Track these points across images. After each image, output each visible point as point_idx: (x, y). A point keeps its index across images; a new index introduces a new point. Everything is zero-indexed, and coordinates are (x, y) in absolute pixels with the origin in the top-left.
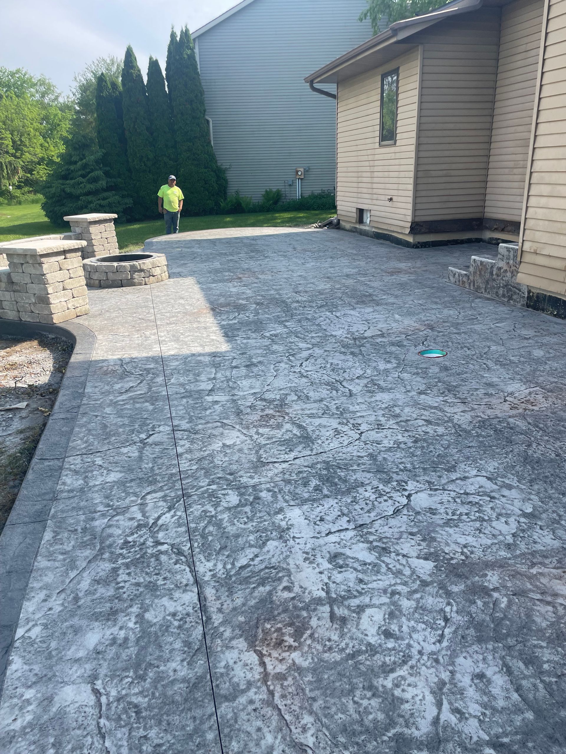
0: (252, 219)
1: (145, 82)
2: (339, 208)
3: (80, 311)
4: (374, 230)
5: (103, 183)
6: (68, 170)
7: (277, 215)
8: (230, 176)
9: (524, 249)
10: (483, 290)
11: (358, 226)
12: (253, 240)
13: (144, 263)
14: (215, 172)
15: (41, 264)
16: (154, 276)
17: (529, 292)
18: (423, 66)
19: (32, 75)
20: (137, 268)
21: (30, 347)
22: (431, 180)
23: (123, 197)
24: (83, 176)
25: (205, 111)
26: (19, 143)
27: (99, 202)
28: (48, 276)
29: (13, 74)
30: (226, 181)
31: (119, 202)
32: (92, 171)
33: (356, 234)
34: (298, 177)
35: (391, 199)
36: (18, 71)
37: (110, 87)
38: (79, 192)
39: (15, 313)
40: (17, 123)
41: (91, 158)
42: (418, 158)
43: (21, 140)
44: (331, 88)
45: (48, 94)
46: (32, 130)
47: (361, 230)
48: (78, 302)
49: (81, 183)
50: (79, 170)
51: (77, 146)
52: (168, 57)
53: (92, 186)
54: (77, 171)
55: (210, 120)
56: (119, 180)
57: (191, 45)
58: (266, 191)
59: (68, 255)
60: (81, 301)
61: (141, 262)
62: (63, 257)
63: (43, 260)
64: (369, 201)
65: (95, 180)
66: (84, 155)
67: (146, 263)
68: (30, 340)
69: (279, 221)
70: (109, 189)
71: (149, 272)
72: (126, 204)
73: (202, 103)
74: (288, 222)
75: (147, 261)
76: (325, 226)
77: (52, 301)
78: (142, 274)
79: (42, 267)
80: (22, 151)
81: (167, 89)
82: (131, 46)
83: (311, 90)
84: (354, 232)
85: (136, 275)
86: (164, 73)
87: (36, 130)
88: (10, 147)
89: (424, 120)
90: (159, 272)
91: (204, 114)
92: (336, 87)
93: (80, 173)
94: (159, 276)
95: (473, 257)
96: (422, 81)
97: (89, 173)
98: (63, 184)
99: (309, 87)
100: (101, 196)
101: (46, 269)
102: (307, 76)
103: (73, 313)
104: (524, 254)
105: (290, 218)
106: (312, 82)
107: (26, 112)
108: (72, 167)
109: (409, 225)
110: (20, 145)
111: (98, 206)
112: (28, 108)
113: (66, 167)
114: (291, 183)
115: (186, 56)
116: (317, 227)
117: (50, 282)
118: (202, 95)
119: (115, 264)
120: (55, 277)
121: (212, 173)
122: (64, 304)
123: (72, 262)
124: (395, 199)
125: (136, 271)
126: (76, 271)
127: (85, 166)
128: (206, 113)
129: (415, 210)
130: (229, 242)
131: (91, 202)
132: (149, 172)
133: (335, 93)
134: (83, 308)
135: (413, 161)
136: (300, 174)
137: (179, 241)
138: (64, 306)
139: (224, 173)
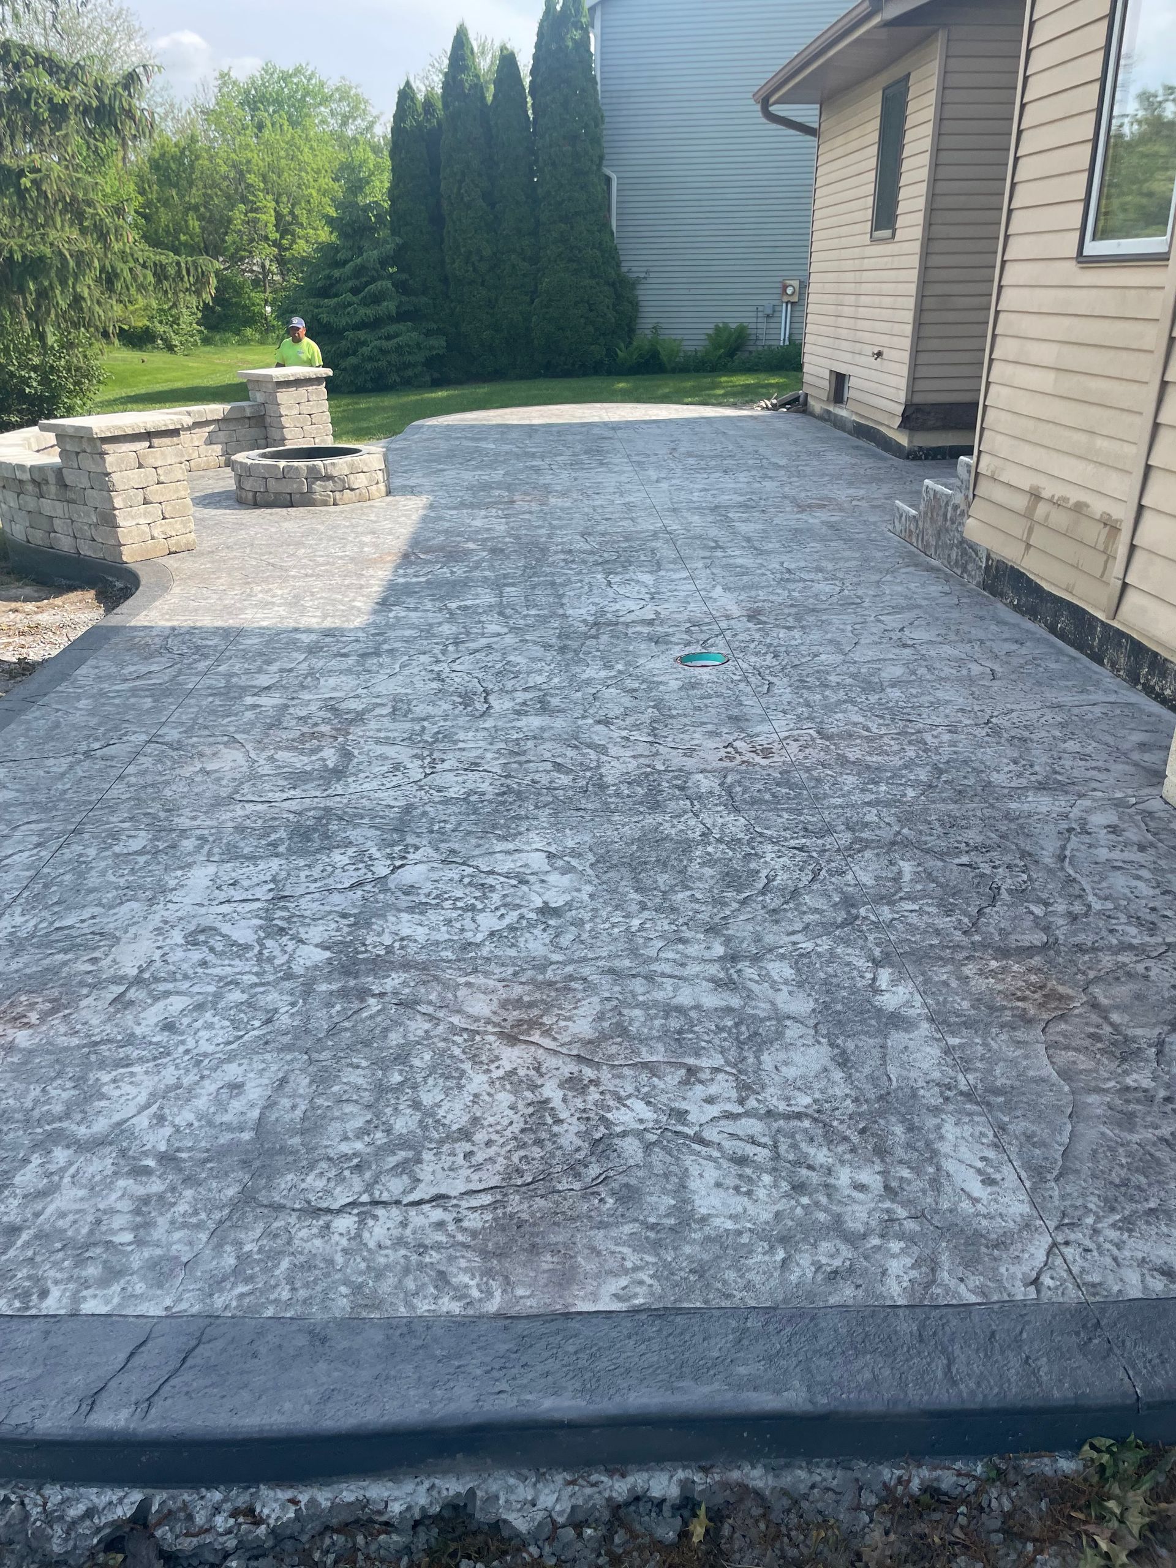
0: (668, 385)
1: (489, 98)
2: (806, 368)
3: (177, 544)
4: (854, 418)
5: (389, 306)
6: (329, 277)
7: (723, 379)
8: (647, 295)
9: (982, 468)
10: (933, 551)
11: (831, 409)
12: (613, 429)
13: (333, 464)
14: (613, 285)
15: (103, 454)
16: (352, 490)
17: (988, 557)
18: (945, 73)
19: (323, 78)
20: (319, 472)
21: (81, 601)
22: (951, 316)
23: (428, 334)
24: (355, 291)
25: (601, 158)
26: (289, 218)
27: (377, 343)
28: (115, 477)
29: (285, 77)
30: (635, 305)
31: (418, 344)
32: (373, 280)
33: (828, 425)
34: (785, 299)
35: (879, 354)
36: (298, 71)
37: (420, 110)
38: (343, 322)
39: (70, 540)
40: (290, 178)
41: (372, 255)
42: (925, 268)
43: (291, 213)
44: (807, 113)
45: (355, 119)
46: (314, 194)
47: (836, 415)
48: (175, 527)
49: (350, 304)
50: (349, 278)
51: (350, 231)
52: (538, 46)
53: (368, 312)
54: (345, 281)
55: (614, 176)
56: (424, 300)
57: (584, 20)
58: (717, 328)
59: (156, 442)
60: (178, 526)
61: (328, 461)
62: (147, 444)
63: (106, 447)
64: (848, 357)
65: (376, 299)
66: (360, 249)
67: (340, 465)
68: (83, 589)
69: (721, 392)
70: (402, 316)
71: (343, 481)
72: (432, 348)
73: (596, 141)
74: (734, 394)
75: (342, 461)
76: (783, 406)
77: (120, 521)
78: (330, 484)
79: (104, 460)
80: (293, 235)
81: (530, 112)
82: (467, 25)
83: (764, 120)
84: (826, 420)
85: (317, 486)
86: (527, 81)
87: (324, 193)
88: (271, 227)
89: (942, 187)
90: (366, 483)
91: (599, 166)
92: (817, 112)
93: (350, 284)
94: (364, 491)
95: (927, 482)
96: (941, 104)
97: (367, 284)
98: (318, 307)
99: (760, 114)
100: (384, 331)
101: (111, 464)
102: (756, 89)
103: (162, 545)
104: (980, 478)
105: (748, 386)
106: (765, 103)
107: (306, 156)
108: (336, 273)
109: (900, 409)
110: (291, 224)
111: (375, 351)
112: (311, 148)
113: (327, 272)
114: (769, 311)
115: (570, 44)
116: (767, 408)
117: (117, 487)
118: (597, 126)
119: (282, 463)
120: (129, 479)
121: (606, 288)
122: (146, 528)
123: (163, 453)
124: (886, 353)
125: (317, 479)
126: (170, 472)
127: (360, 271)
128: (605, 162)
129: (913, 379)
130: (561, 431)
131: (364, 343)
132: (482, 284)
133: (816, 126)
134: (183, 540)
135: (914, 275)
136: (789, 291)
137: (472, 426)
138: (144, 532)
139: (634, 289)
